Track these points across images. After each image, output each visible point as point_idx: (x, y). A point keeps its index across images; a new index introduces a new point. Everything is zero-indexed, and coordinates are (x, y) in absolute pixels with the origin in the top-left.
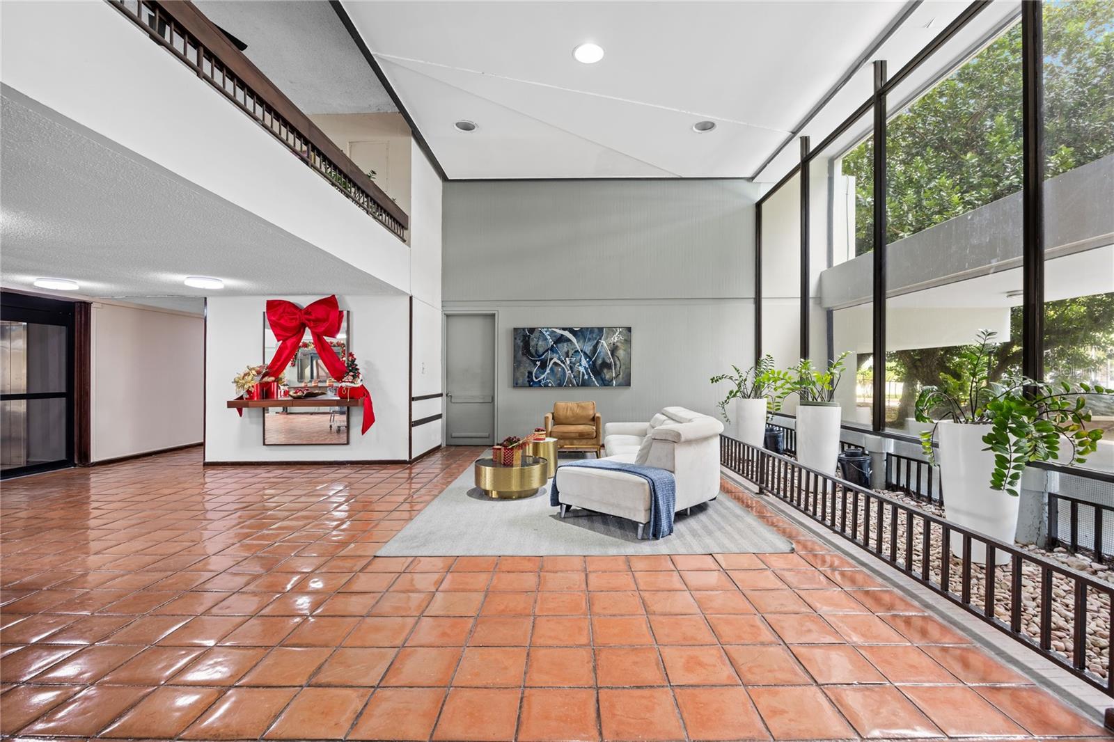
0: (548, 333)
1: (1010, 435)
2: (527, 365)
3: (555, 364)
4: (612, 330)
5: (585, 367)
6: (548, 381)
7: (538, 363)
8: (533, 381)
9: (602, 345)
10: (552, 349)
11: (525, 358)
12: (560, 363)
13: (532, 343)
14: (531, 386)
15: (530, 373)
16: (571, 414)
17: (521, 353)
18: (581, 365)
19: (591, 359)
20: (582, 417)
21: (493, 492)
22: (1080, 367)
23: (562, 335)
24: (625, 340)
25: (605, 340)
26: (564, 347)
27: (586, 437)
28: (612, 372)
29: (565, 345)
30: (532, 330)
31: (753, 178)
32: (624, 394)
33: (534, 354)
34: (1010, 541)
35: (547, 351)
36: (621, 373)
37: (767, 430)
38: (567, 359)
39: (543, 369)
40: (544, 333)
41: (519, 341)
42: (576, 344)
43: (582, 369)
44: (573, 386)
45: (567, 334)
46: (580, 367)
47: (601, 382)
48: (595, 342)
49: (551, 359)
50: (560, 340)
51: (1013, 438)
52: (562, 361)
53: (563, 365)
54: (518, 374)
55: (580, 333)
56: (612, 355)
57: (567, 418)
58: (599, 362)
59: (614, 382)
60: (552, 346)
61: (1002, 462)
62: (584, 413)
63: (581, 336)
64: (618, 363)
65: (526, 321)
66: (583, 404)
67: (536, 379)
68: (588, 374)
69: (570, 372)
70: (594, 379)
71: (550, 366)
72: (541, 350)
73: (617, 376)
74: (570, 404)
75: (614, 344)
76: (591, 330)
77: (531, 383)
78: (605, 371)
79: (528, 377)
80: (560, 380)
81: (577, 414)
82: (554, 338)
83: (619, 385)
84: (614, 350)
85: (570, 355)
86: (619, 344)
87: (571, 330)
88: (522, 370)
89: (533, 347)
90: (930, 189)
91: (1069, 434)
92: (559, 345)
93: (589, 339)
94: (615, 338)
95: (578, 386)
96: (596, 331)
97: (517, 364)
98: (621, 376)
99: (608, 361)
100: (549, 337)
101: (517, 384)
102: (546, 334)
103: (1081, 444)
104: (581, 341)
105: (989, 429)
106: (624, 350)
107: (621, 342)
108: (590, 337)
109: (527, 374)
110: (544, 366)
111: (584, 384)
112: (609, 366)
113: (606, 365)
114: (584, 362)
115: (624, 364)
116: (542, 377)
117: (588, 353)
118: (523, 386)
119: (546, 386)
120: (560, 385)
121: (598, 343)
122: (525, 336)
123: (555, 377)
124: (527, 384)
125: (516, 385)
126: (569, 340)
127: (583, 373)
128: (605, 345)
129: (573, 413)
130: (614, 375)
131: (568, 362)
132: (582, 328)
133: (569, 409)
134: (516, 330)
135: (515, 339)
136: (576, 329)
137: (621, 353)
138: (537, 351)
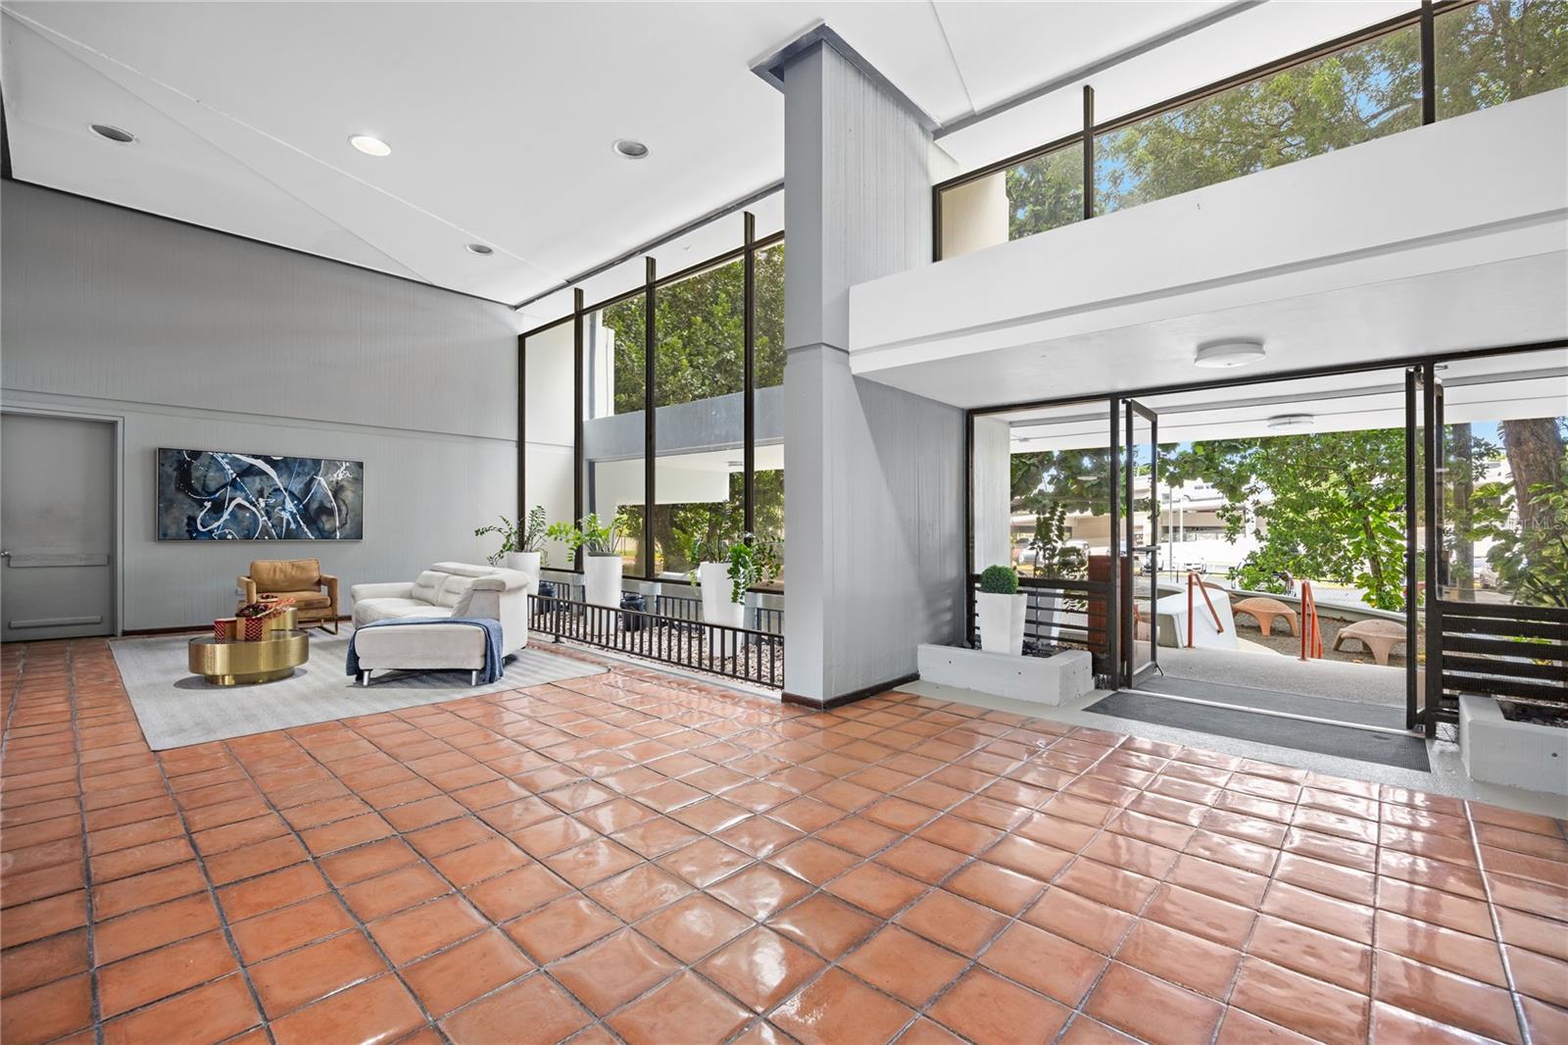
0: (226, 460)
1: (741, 568)
2: (185, 507)
3: (239, 506)
4: (334, 464)
5: (291, 513)
6: (227, 531)
7: (208, 505)
8: (197, 530)
9: (319, 483)
10: (233, 484)
11: (181, 496)
12: (247, 505)
13: (195, 474)
14: (192, 538)
15: (192, 520)
16: (282, 576)
17: (173, 487)
18: (284, 509)
19: (300, 502)
20: (301, 581)
21: (227, 677)
22: (771, 525)
23: (252, 465)
24: (355, 479)
25: (324, 476)
26: (257, 483)
27: (316, 606)
28: (335, 520)
29: (257, 479)
30: (195, 454)
31: (516, 307)
32: (354, 550)
33: (200, 490)
34: (741, 627)
35: (225, 486)
36: (349, 521)
37: (540, 586)
38: (261, 500)
39: (215, 513)
40: (220, 459)
41: (170, 470)
42: (276, 479)
43: (286, 516)
44: (271, 537)
45: (260, 464)
46: (283, 513)
47: (317, 533)
48: (308, 478)
49: (231, 499)
50: (249, 471)
51: (742, 570)
52: (252, 503)
53: (254, 509)
54: (168, 521)
55: (282, 465)
56: (335, 497)
57: (275, 582)
58: (315, 506)
59: (338, 534)
60: (234, 480)
61: (737, 585)
62: (304, 576)
63: (284, 469)
64: (343, 508)
65: (184, 439)
66: (301, 563)
67: (204, 527)
68: (296, 522)
69: (266, 518)
70: (306, 530)
71: (230, 509)
72: (212, 485)
73: (343, 525)
74: (279, 564)
75: (337, 483)
76: (302, 462)
77: (192, 534)
78: (324, 518)
79: (188, 524)
80: (248, 530)
81: (293, 577)
82: (237, 469)
83: (345, 538)
84: (338, 490)
85: (266, 494)
86: (345, 483)
87: (267, 460)
88: (177, 514)
89: (198, 479)
90: (666, 344)
91: (767, 567)
92: (246, 479)
93: (298, 474)
94: (340, 475)
95: (280, 538)
96: (310, 463)
97: (163, 503)
98: (348, 526)
99: (329, 506)
100: (227, 467)
101: (165, 535)
102: (223, 462)
103: (772, 572)
104: (285, 476)
105: (730, 565)
106: (353, 492)
107: (349, 481)
108: (300, 470)
109: (186, 521)
110: (218, 508)
111: (290, 536)
112: (330, 512)
113: (325, 510)
114: (290, 505)
115: (352, 510)
116: (216, 525)
117: (296, 493)
118: (178, 539)
119: (222, 537)
120: (248, 537)
121: (312, 480)
122: (181, 463)
123: (239, 526)
124: (187, 536)
125: (162, 536)
126: (264, 473)
127: (288, 520)
128: (323, 483)
129: (285, 576)
130: (338, 524)
131: (263, 505)
132: (285, 458)
133: (278, 570)
134: (163, 452)
135: (162, 465)
136: (274, 458)
137: (348, 495)
138: (204, 486)
